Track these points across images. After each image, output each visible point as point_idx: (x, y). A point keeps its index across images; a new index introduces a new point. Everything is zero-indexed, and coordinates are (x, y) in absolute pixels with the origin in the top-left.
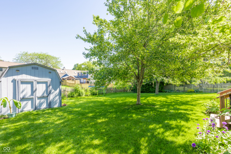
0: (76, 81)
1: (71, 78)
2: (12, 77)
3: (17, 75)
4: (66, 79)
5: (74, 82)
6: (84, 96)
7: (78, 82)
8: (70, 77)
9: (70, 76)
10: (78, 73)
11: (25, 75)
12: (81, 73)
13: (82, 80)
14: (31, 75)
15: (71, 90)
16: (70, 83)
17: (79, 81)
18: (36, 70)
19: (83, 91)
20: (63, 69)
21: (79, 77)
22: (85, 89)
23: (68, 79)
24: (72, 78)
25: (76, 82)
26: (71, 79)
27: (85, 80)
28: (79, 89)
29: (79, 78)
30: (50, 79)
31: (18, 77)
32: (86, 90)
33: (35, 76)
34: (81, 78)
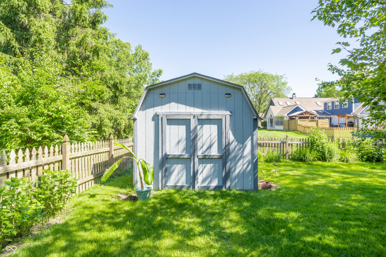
0: (320, 121)
1: (308, 115)
2: (152, 109)
3: (162, 104)
4: (297, 118)
5: (314, 124)
6: (335, 161)
7: (325, 123)
8: (305, 113)
9: (305, 110)
10: (326, 104)
11: (176, 104)
12: (333, 103)
13: (336, 119)
14: (186, 104)
15: (299, 143)
16: (304, 127)
17: (327, 121)
18: (196, 91)
19: (334, 147)
20: (292, 98)
21: (327, 112)
22: (341, 142)
23: (300, 118)
24: (311, 114)
25: (319, 123)
26: (307, 118)
27: (343, 120)
28: (324, 141)
29: (327, 114)
30: (228, 113)
31: (163, 110)
32: (344, 144)
33: (194, 105)
34: (333, 114)
